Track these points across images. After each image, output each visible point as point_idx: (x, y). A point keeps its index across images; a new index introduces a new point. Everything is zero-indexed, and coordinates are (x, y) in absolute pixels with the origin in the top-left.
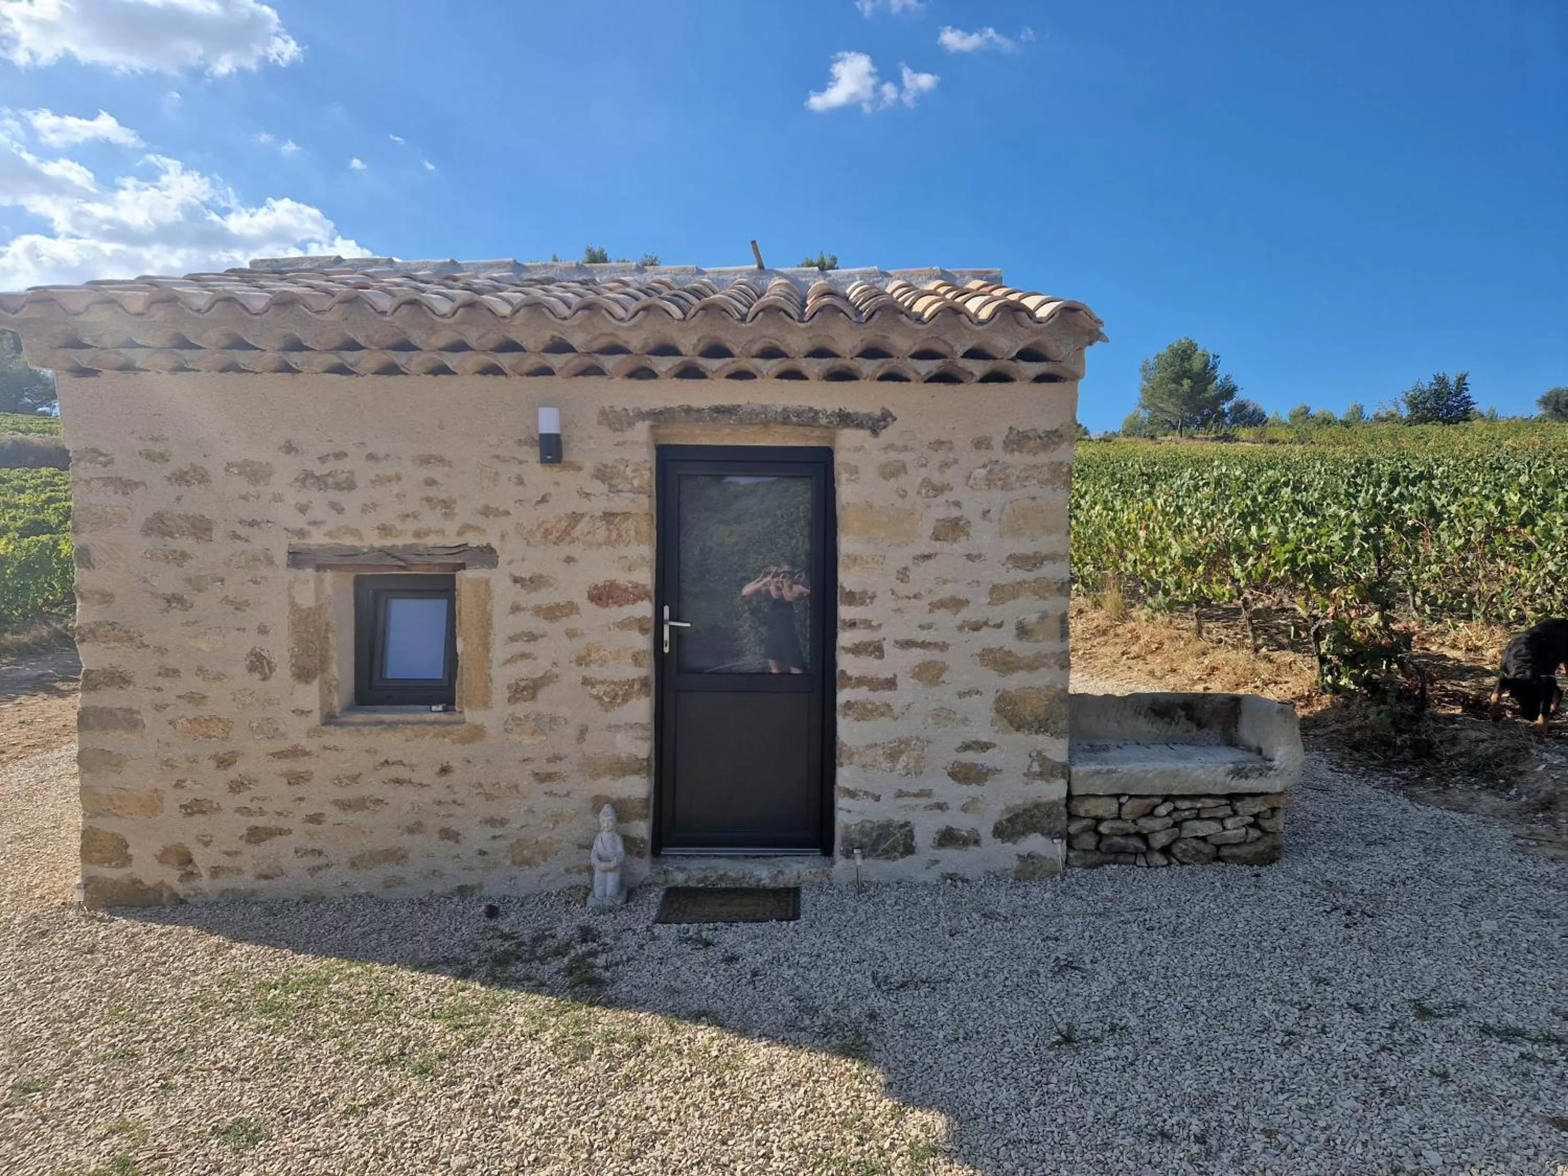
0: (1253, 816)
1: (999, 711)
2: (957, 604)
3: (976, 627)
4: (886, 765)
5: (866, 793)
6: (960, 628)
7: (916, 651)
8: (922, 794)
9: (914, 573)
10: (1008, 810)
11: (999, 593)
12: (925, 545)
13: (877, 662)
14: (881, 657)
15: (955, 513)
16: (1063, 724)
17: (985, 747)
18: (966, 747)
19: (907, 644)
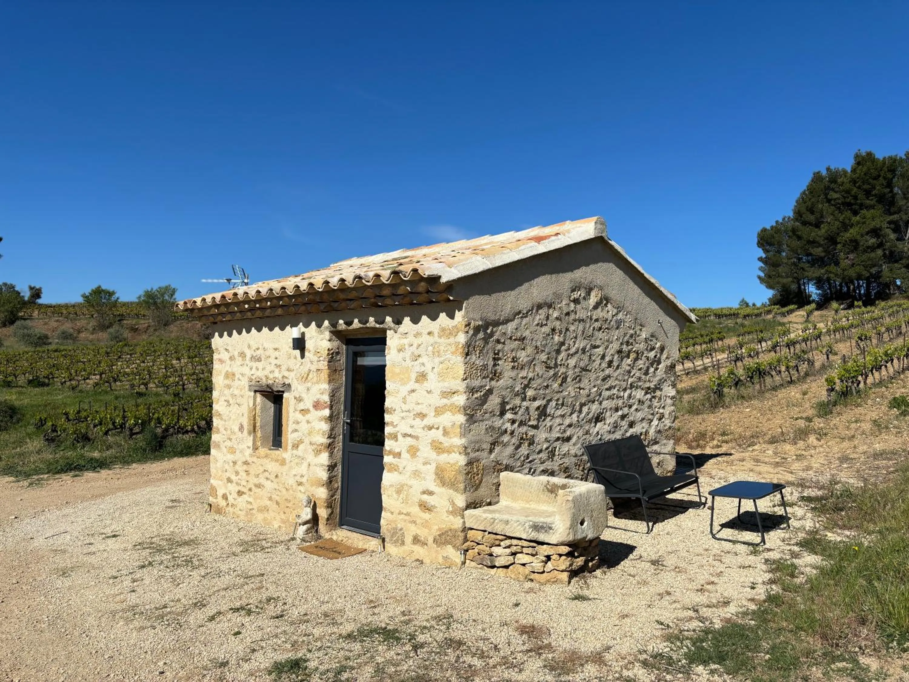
0: (546, 556)
1: (436, 474)
2: (422, 416)
3: (430, 428)
4: (395, 496)
5: (389, 510)
6: (423, 428)
7: (409, 439)
8: (408, 514)
9: (409, 399)
10: (439, 529)
11: (439, 411)
12: (412, 385)
13: (395, 443)
14: (397, 440)
15: (423, 369)
16: (462, 486)
17: (431, 493)
18: (424, 493)
19: (405, 435)
